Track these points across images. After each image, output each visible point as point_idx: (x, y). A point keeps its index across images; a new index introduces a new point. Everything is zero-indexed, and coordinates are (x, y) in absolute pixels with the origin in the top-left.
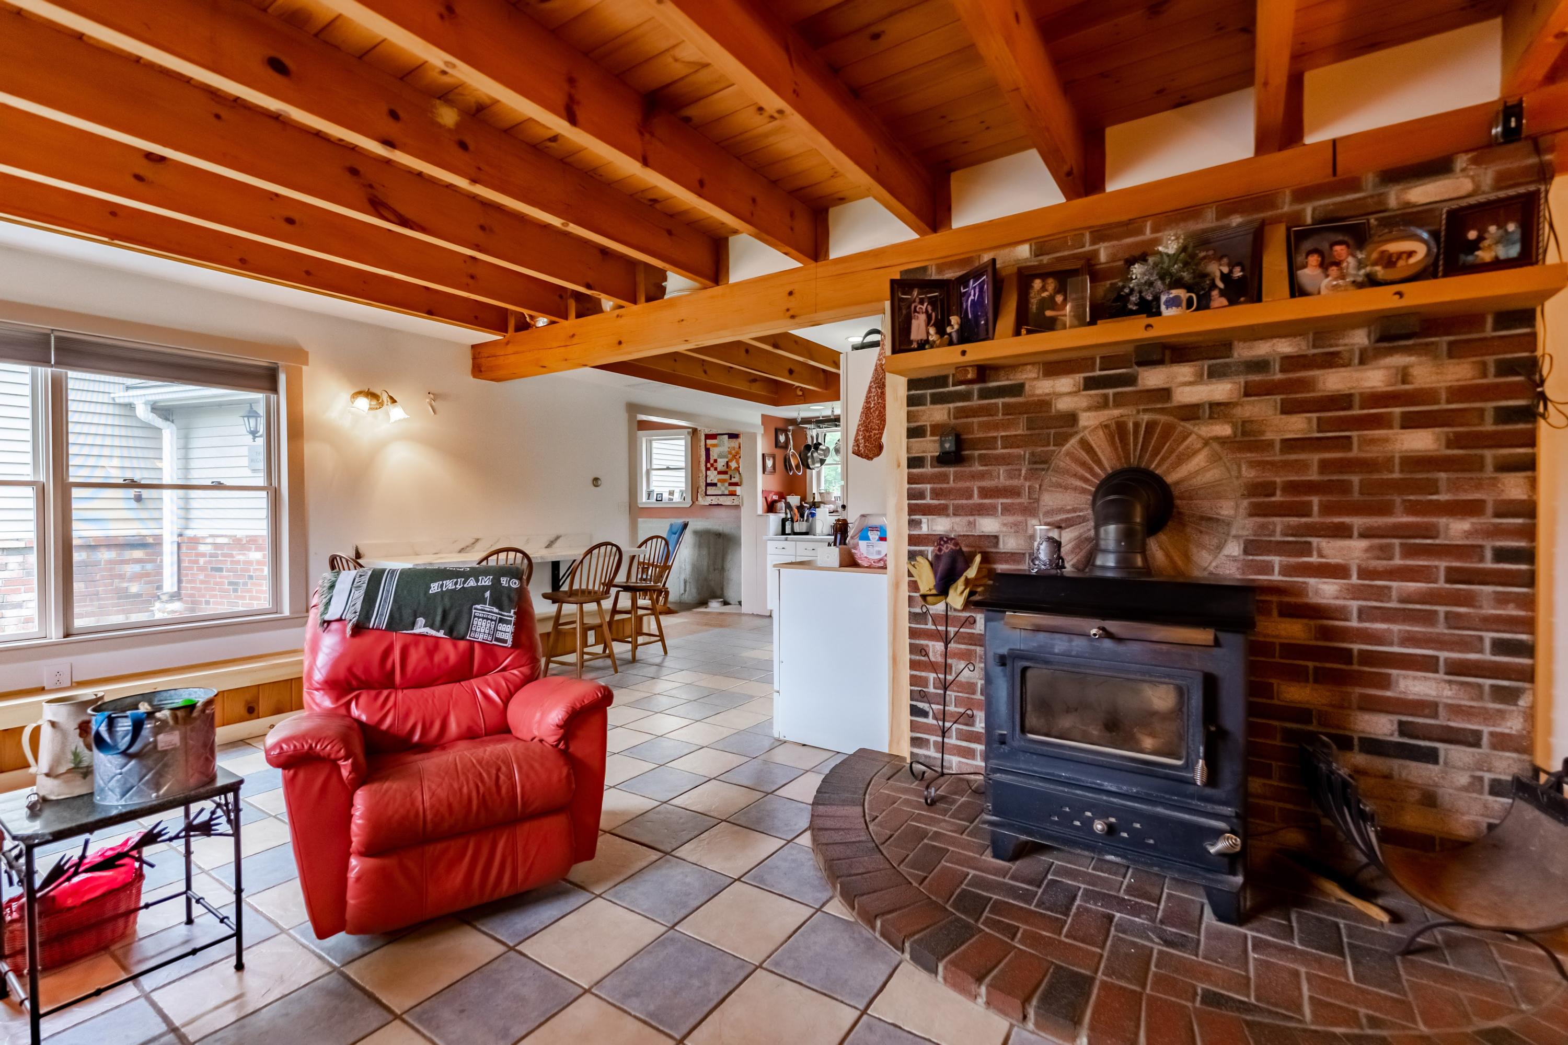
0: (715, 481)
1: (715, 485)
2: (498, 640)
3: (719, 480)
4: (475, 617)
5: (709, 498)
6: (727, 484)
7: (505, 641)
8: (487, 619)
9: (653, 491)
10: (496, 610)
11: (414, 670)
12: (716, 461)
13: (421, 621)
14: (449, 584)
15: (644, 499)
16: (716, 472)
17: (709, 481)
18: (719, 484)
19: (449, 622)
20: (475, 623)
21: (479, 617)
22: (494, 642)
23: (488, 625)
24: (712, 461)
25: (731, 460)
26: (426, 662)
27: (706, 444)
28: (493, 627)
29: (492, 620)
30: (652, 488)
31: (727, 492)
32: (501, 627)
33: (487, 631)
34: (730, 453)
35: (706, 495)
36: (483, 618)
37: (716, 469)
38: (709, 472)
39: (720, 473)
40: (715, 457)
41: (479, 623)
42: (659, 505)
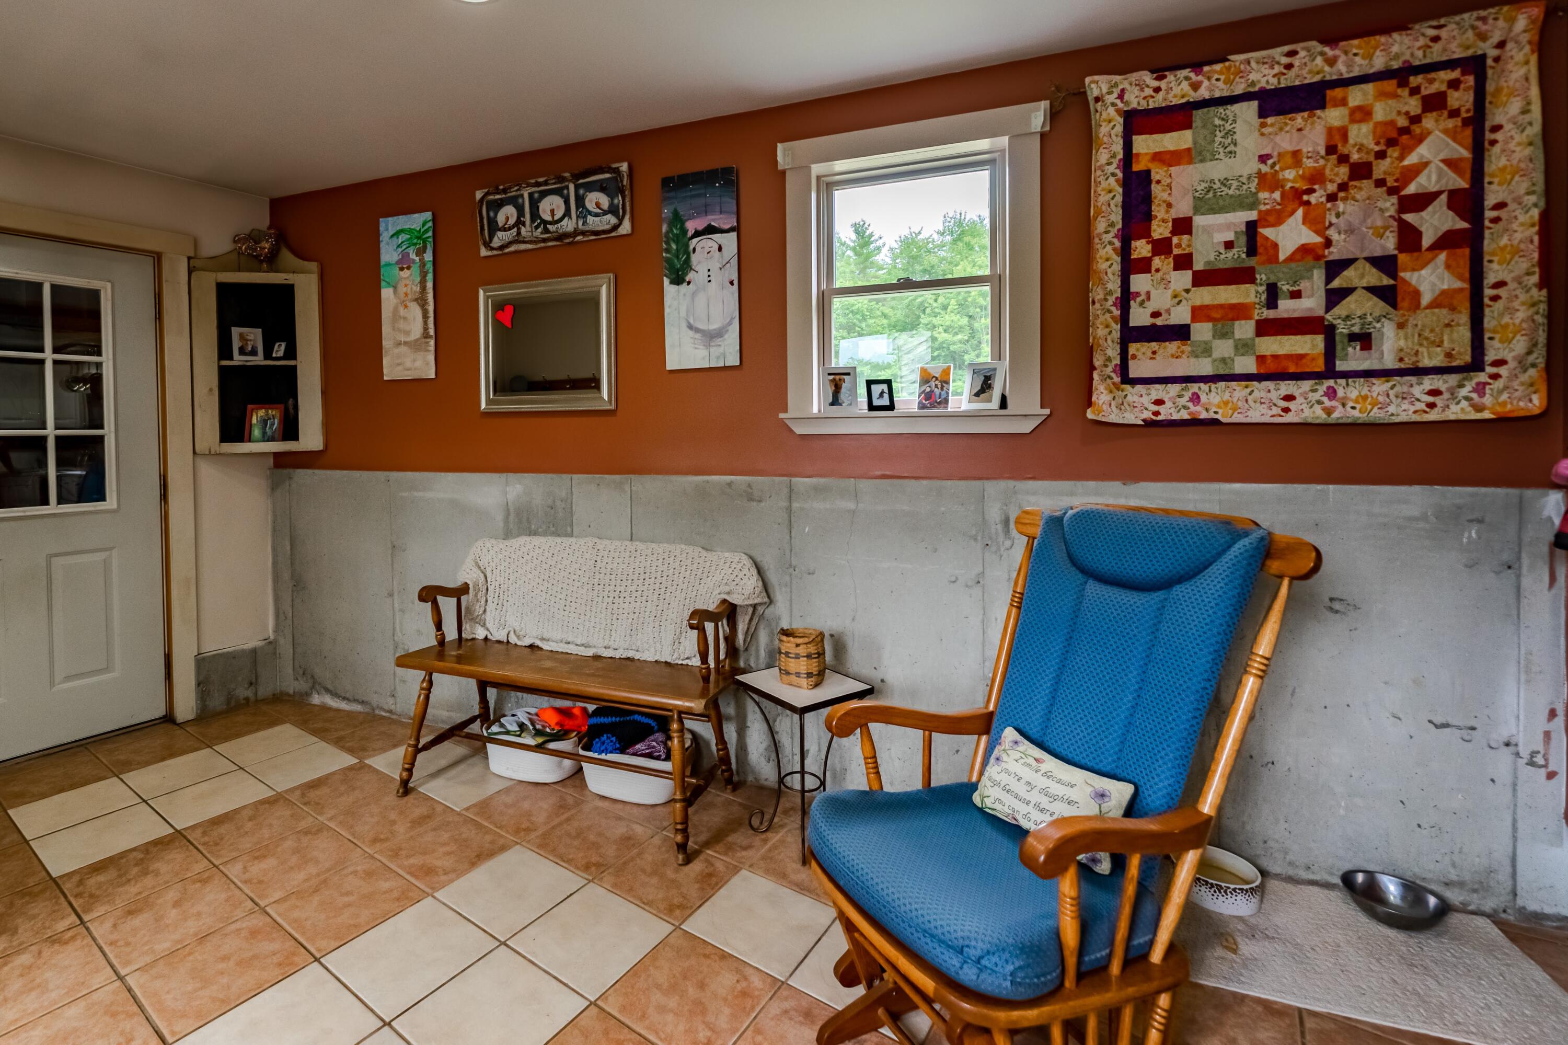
0: (1180, 315)
1: (1181, 333)
3: (1199, 313)
5: (1134, 393)
6: (1245, 329)
9: (848, 373)
12: (1183, 226)
15: (817, 403)
16: (1183, 279)
17: (1139, 317)
18: (1202, 331)
24: (1160, 230)
25: (1277, 217)
27: (1128, 155)
30: (840, 361)
31: (1247, 365)
34: (1267, 182)
35: (1127, 380)
37: (1183, 262)
38: (1139, 282)
39: (1202, 279)
40: (1183, 208)
42: (880, 425)
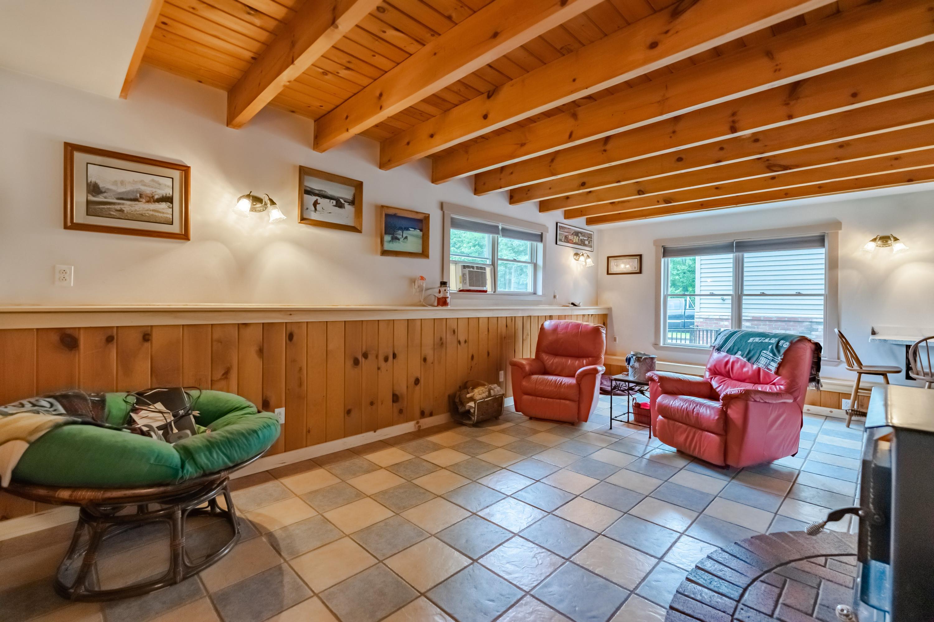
2: (768, 369)
4: (762, 356)
7: (771, 370)
8: (767, 358)
10: (771, 355)
11: (736, 373)
13: (740, 353)
14: (757, 340)
19: (750, 356)
20: (761, 359)
21: (763, 357)
22: (766, 370)
23: (766, 361)
26: (740, 371)
28: (768, 362)
29: (768, 359)
32: (772, 363)
33: (764, 364)
36: (765, 357)
41: (762, 359)
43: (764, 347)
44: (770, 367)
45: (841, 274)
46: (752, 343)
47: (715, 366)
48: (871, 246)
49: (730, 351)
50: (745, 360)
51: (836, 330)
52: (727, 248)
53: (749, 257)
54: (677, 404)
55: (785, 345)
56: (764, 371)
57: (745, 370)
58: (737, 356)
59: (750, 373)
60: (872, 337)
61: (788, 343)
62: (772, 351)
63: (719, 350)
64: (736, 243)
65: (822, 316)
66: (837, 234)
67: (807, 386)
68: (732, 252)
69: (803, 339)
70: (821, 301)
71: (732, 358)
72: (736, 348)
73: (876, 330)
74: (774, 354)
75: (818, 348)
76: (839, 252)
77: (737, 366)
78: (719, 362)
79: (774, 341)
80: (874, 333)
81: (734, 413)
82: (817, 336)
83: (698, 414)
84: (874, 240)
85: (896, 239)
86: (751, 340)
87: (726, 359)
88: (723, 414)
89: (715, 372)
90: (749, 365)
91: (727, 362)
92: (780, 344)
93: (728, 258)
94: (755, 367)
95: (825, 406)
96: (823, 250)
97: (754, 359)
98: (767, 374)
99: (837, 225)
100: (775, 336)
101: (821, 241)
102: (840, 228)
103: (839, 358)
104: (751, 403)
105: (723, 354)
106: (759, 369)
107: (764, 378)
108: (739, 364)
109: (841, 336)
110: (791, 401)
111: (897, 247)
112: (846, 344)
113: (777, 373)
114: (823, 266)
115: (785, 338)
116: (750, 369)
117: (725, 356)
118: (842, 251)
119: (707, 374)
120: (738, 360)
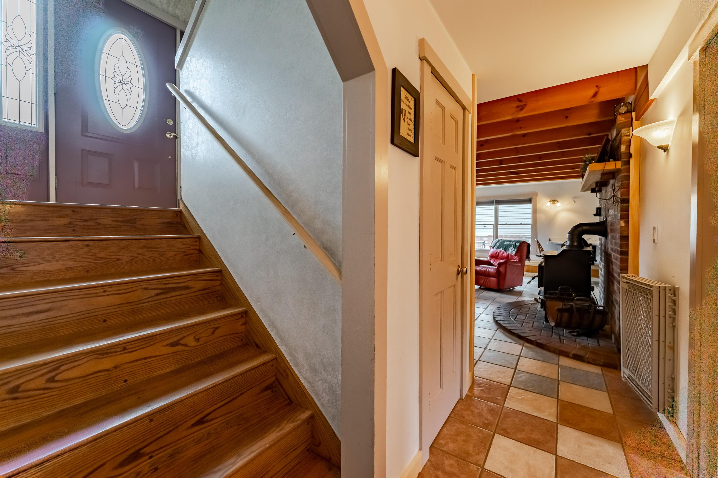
11: (500, 256)
13: (501, 248)
14: (508, 243)
29: (512, 250)
33: (511, 252)
41: (510, 250)
43: (510, 245)
44: (513, 253)
45: (538, 216)
46: (506, 244)
47: (492, 254)
48: (549, 204)
49: (498, 248)
50: (504, 251)
51: (536, 239)
52: (491, 203)
53: (501, 207)
54: (480, 269)
55: (518, 244)
56: (511, 255)
57: (503, 255)
58: (500, 250)
59: (506, 256)
60: (549, 242)
61: (519, 244)
62: (513, 247)
63: (493, 248)
64: (496, 201)
65: (531, 235)
66: (536, 198)
67: (526, 260)
68: (493, 204)
69: (524, 242)
70: (530, 227)
71: (499, 251)
72: (500, 246)
73: (551, 239)
74: (514, 248)
75: (529, 245)
76: (537, 206)
77: (500, 254)
78: (493, 252)
79: (514, 243)
80: (550, 240)
81: (502, 269)
82: (529, 241)
83: (488, 271)
84: (550, 202)
85: (557, 201)
86: (505, 243)
87: (496, 251)
88: (498, 270)
89: (492, 257)
90: (505, 253)
91: (497, 253)
92: (516, 244)
93: (492, 208)
94: (507, 253)
95: (532, 272)
96: (531, 205)
97: (507, 250)
98: (511, 256)
99: (536, 194)
100: (514, 241)
101: (529, 201)
102: (537, 196)
103: (537, 252)
104: (508, 265)
105: (495, 249)
106: (509, 254)
107: (511, 257)
108: (501, 253)
109: (538, 242)
110: (520, 265)
111: (558, 204)
112: (539, 245)
113: (515, 255)
114: (531, 212)
115: (518, 242)
116: (505, 254)
117: (496, 250)
118: (538, 206)
119: (489, 258)
120: (501, 251)
